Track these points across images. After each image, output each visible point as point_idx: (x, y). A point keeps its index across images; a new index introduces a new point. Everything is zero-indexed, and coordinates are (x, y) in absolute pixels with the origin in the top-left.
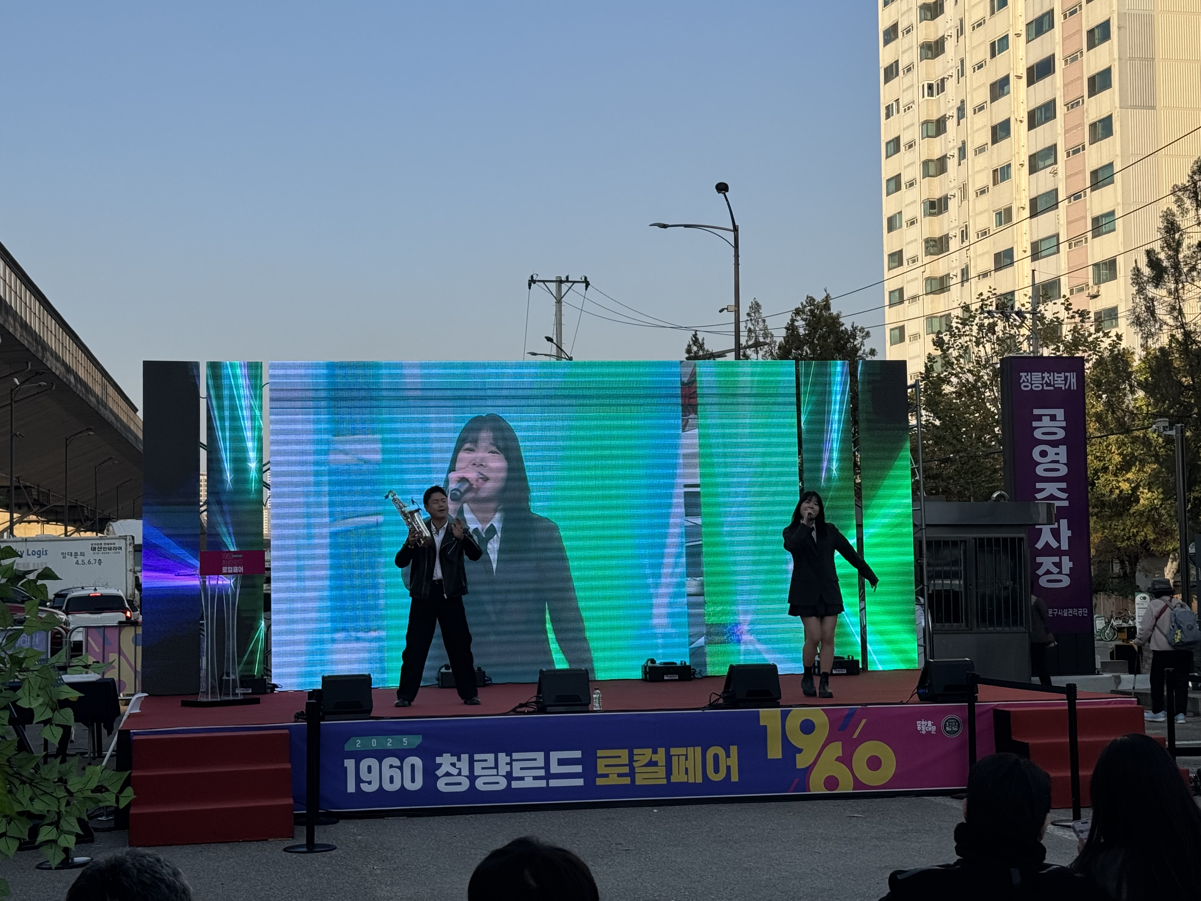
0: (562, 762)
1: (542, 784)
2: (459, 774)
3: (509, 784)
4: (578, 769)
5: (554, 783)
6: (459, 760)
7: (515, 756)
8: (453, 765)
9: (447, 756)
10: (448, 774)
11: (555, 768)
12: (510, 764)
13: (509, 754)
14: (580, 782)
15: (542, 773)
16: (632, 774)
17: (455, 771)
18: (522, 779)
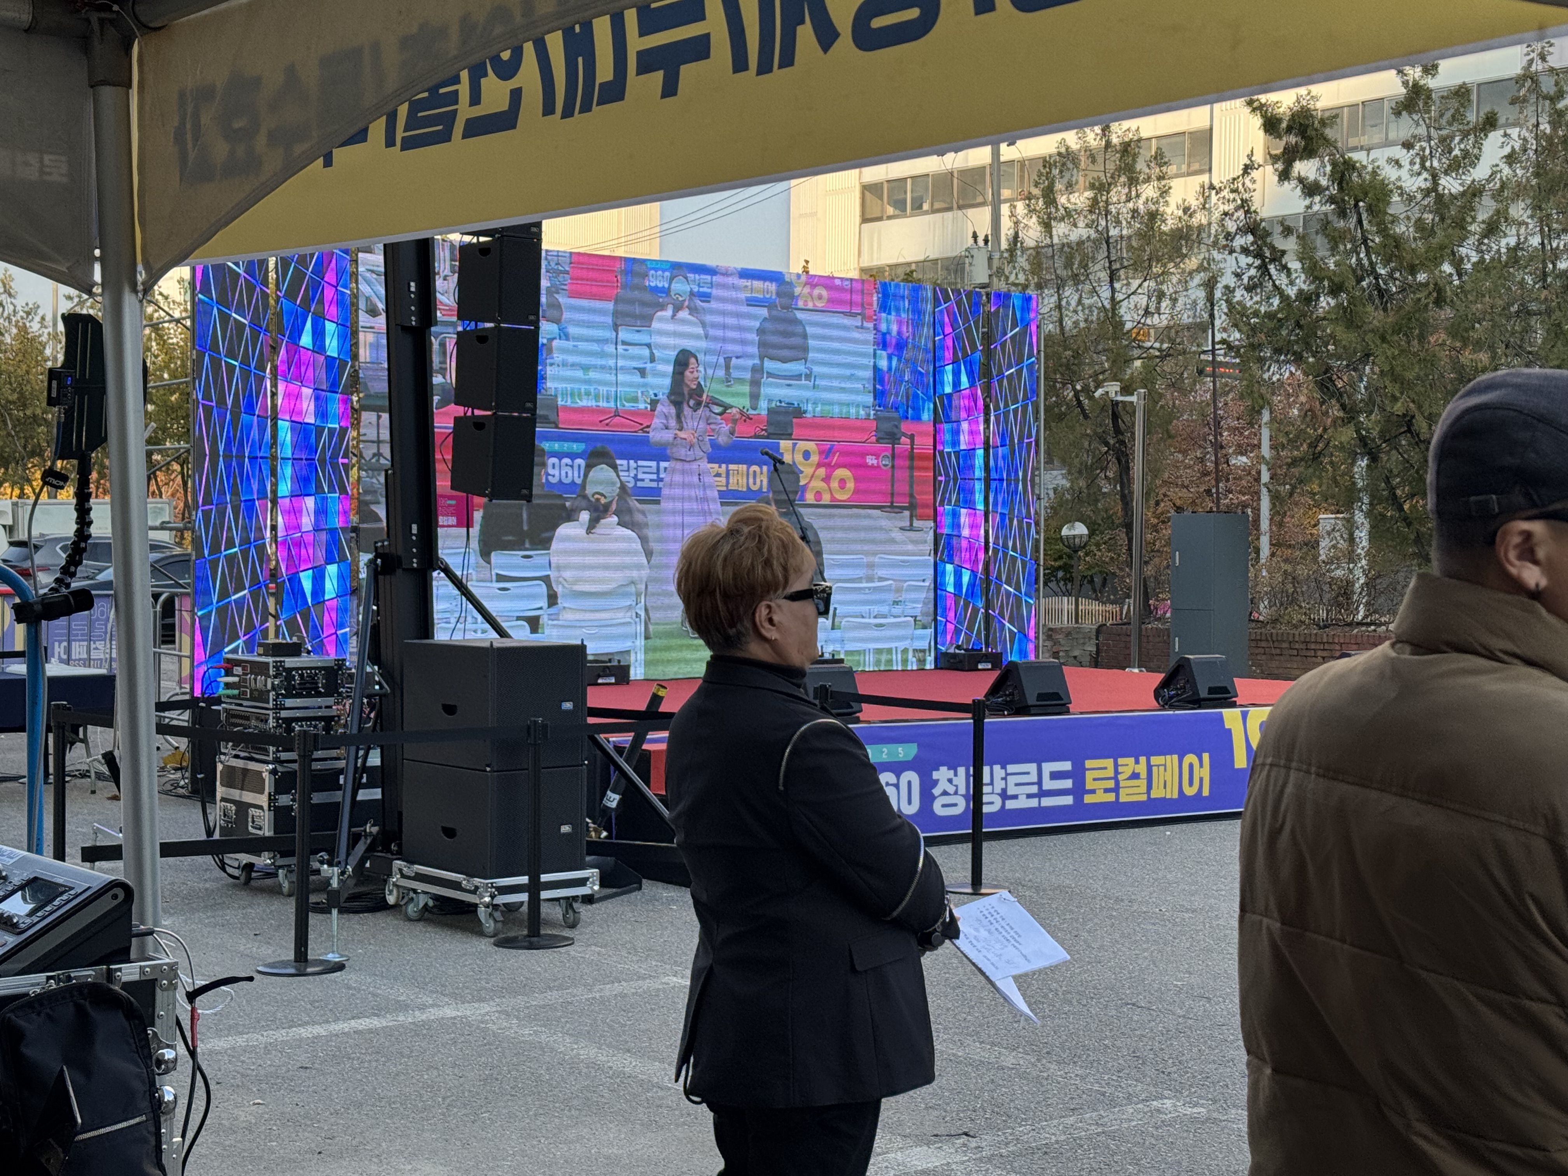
0: (1055, 776)
1: (1033, 803)
2: (956, 793)
3: (1004, 804)
4: (1068, 784)
5: (1047, 802)
6: (956, 775)
7: (1011, 768)
8: (950, 781)
9: (944, 769)
10: (945, 793)
11: (1049, 784)
12: (1005, 779)
13: (1004, 767)
14: (1068, 800)
15: (1034, 789)
16: (1116, 790)
17: (951, 789)
18: (1015, 797)
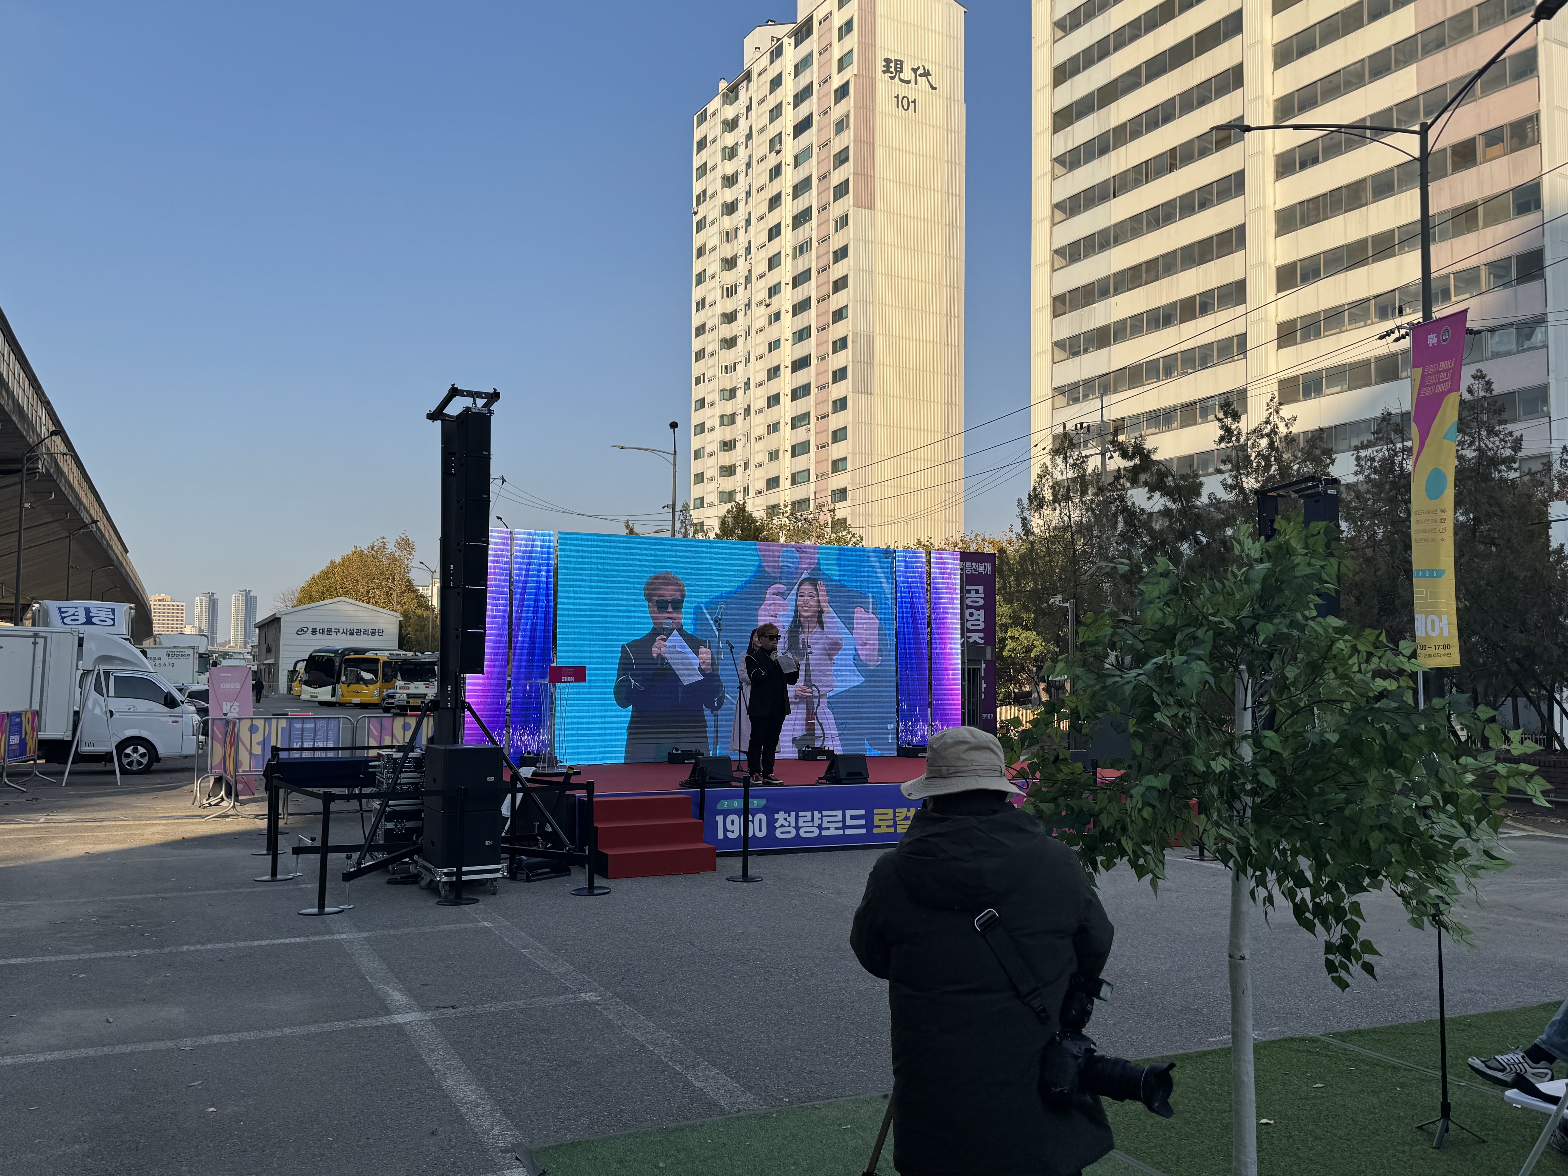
0: (853, 817)
1: (840, 832)
2: (789, 826)
3: (820, 833)
4: (863, 822)
5: (848, 832)
6: (789, 816)
7: (825, 813)
8: (785, 819)
9: (782, 813)
10: (782, 826)
11: (849, 822)
12: (821, 819)
13: (820, 812)
14: (863, 831)
15: (840, 825)
16: (895, 826)
17: (787, 824)
18: (828, 829)
